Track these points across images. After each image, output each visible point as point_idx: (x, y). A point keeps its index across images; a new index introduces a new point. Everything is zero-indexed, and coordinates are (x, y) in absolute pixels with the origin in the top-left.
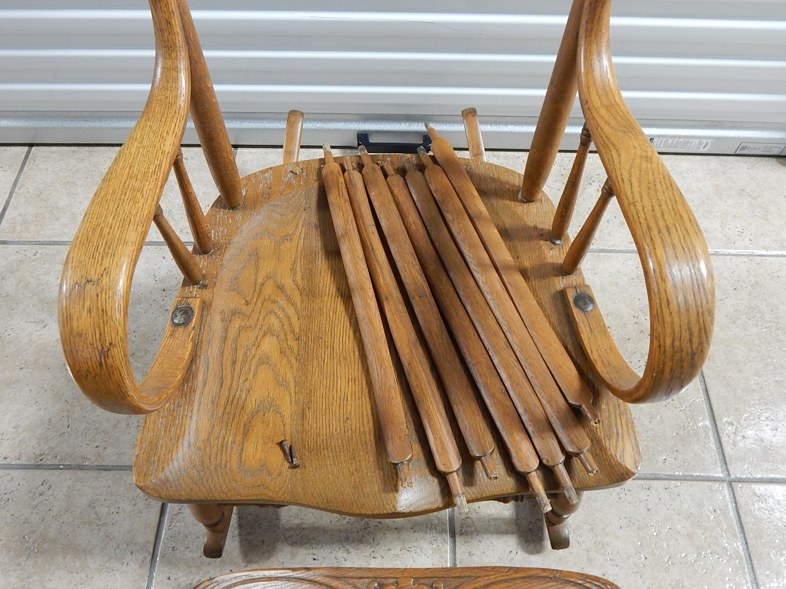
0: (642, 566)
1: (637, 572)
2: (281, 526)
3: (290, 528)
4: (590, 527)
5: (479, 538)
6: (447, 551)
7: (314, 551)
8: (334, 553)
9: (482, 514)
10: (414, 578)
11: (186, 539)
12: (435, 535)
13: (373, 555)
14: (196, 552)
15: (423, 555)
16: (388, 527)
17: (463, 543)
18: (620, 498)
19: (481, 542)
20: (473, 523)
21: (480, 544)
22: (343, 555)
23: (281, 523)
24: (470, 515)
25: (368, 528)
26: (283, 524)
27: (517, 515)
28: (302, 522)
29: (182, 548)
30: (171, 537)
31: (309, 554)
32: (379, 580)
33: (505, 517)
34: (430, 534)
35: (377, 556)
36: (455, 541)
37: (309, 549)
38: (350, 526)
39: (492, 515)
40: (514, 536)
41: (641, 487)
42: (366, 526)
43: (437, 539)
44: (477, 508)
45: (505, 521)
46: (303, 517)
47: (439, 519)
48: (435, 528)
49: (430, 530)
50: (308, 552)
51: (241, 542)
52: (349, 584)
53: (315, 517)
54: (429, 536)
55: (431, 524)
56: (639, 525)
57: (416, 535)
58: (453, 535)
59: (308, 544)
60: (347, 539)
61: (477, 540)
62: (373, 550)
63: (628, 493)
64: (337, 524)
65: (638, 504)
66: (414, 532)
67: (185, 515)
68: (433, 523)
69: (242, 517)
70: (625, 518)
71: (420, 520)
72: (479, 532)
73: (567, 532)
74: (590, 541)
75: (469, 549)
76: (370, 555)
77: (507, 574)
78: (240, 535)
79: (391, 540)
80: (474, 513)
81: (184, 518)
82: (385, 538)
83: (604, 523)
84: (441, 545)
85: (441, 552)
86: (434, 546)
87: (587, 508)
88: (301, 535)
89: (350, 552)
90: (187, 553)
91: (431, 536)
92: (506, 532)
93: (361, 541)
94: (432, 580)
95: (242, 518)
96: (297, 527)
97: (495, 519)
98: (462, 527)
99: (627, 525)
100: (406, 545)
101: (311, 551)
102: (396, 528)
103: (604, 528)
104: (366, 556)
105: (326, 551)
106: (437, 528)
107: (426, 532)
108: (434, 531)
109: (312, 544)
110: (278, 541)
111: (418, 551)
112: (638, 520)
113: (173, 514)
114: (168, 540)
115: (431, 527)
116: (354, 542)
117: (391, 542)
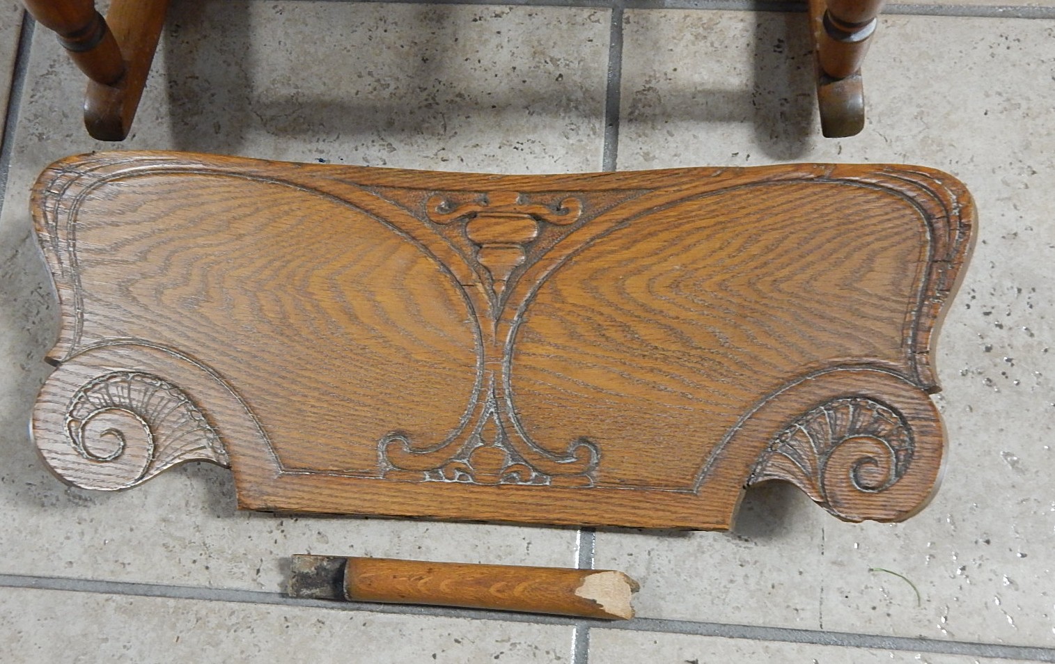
0: (1023, 186)
1: (1009, 199)
2: (256, 99)
3: (272, 103)
4: (915, 111)
5: (669, 127)
6: (597, 150)
7: (321, 145)
8: (362, 150)
9: (680, 83)
10: (522, 192)
11: (64, 120)
12: (574, 119)
13: (442, 154)
14: (85, 143)
15: (547, 156)
16: (477, 104)
17: (634, 136)
18: (993, 55)
19: (672, 135)
20: (660, 100)
21: (669, 138)
22: (379, 154)
23: (255, 93)
24: (653, 84)
25: (435, 106)
26: (259, 97)
27: (757, 86)
28: (298, 93)
29: (58, 137)
30: (36, 116)
31: (310, 151)
32: (448, 194)
33: (729, 88)
34: (564, 118)
35: (451, 156)
36: (617, 134)
37: (311, 142)
38: (397, 100)
39: (702, 84)
40: (746, 124)
41: (1046, 34)
42: (431, 101)
43: (579, 127)
44: (670, 71)
45: (729, 96)
46: (299, 83)
47: (586, 90)
48: (576, 108)
49: (565, 111)
50: (309, 146)
51: (174, 126)
52: (386, 198)
53: (324, 84)
54: (561, 123)
55: (569, 100)
56: (1029, 108)
57: (535, 119)
58: (613, 121)
59: (310, 132)
60: (390, 124)
61: (665, 132)
62: (442, 145)
63: (1014, 44)
64: (370, 96)
65: (1033, 66)
66: (531, 114)
67: (62, 77)
68: (573, 97)
69: (175, 82)
70: (1000, 94)
71: (546, 92)
72: (669, 116)
73: (861, 101)
74: (914, 137)
75: (645, 148)
76: (436, 155)
77: (719, 179)
78: (172, 114)
79: (482, 127)
80: (662, 80)
81: (60, 83)
82: (469, 124)
83: (949, 102)
84: (585, 140)
85: (585, 153)
86: (571, 142)
87: (916, 74)
88: (295, 115)
89: (395, 149)
90: (67, 145)
91: (567, 121)
92: (729, 118)
93: (418, 129)
94: (558, 197)
95: (177, 84)
96: (287, 102)
97: (709, 93)
98: (634, 106)
99: (1000, 108)
100: (511, 138)
101: (314, 146)
102: (494, 107)
103: (948, 114)
104: (427, 157)
105: (346, 146)
106: (581, 108)
107: (557, 114)
108: (573, 113)
109: (318, 133)
110: (249, 126)
111: (537, 149)
112: (1028, 99)
113: (38, 74)
114: (30, 121)
115: (568, 105)
116: (403, 130)
117: (481, 131)
